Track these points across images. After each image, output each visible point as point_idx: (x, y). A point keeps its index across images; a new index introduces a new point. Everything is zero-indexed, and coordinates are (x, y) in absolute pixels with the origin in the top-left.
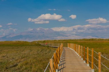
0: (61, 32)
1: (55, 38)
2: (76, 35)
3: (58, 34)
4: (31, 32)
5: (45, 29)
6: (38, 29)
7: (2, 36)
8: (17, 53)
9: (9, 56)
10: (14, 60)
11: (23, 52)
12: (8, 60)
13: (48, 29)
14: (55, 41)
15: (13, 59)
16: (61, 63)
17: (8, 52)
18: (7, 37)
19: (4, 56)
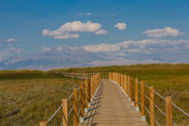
0: (99, 53)
2: (125, 58)
3: (94, 56)
4: (48, 55)
5: (72, 48)
6: (60, 49)
8: (20, 91)
9: (5, 97)
10: (14, 103)
11: (32, 89)
12: (4, 103)
13: (76, 48)
14: (88, 68)
16: (93, 106)
17: (5, 89)
18: (6, 63)
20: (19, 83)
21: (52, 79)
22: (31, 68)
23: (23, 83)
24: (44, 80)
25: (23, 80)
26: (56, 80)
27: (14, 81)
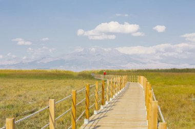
1: (122, 66)
3: (128, 58)
4: (81, 55)
5: (105, 49)
6: (93, 49)
7: (30, 61)
8: (44, 90)
9: (28, 96)
10: (35, 102)
11: (57, 90)
12: (25, 102)
13: (110, 49)
14: (120, 71)
15: (35, 100)
17: (31, 88)
18: (38, 62)
19: (20, 96)
20: (47, 82)
21: (81, 80)
22: (62, 69)
23: (50, 82)
24: (72, 81)
25: (52, 80)
26: (84, 81)
27: (42, 81)
